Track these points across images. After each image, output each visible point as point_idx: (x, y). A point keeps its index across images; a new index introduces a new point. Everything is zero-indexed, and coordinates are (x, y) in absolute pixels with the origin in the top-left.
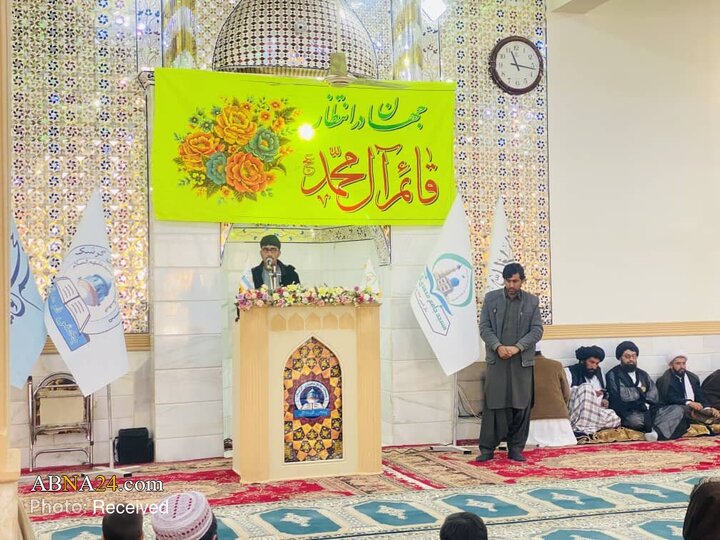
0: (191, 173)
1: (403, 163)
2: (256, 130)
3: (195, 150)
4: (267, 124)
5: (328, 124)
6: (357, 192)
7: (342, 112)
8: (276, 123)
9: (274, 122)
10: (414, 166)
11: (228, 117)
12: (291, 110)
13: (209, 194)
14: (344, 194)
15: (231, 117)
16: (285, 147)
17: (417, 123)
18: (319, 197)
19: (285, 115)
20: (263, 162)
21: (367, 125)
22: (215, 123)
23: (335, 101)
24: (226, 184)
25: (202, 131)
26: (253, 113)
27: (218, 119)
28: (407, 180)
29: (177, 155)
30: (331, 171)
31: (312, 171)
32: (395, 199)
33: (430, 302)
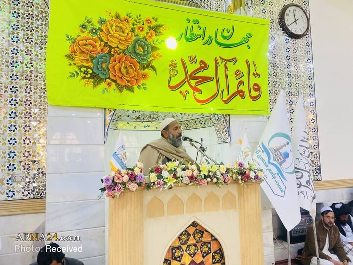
0: (80, 67)
1: (238, 70)
2: (134, 38)
3: (83, 49)
4: (142, 35)
5: (187, 39)
6: (208, 89)
7: (196, 32)
8: (149, 35)
9: (147, 33)
10: (245, 74)
11: (112, 27)
12: (159, 26)
13: (95, 85)
14: (198, 91)
15: (114, 27)
16: (156, 53)
17: (247, 44)
18: (181, 92)
19: (156, 29)
20: (139, 63)
21: (214, 42)
22: (101, 31)
23: (192, 23)
24: (109, 78)
25: (90, 36)
26: (132, 26)
27: (103, 28)
28: (241, 83)
29: (68, 52)
30: (189, 73)
31: (176, 72)
32: (234, 95)
33: (270, 170)
